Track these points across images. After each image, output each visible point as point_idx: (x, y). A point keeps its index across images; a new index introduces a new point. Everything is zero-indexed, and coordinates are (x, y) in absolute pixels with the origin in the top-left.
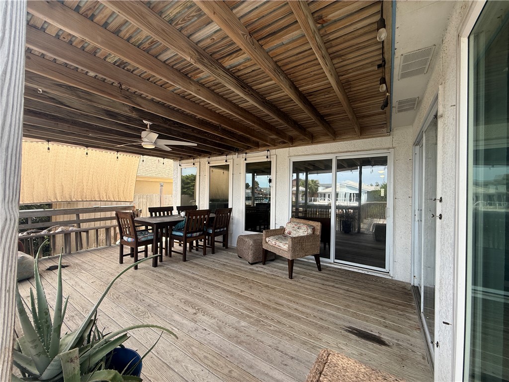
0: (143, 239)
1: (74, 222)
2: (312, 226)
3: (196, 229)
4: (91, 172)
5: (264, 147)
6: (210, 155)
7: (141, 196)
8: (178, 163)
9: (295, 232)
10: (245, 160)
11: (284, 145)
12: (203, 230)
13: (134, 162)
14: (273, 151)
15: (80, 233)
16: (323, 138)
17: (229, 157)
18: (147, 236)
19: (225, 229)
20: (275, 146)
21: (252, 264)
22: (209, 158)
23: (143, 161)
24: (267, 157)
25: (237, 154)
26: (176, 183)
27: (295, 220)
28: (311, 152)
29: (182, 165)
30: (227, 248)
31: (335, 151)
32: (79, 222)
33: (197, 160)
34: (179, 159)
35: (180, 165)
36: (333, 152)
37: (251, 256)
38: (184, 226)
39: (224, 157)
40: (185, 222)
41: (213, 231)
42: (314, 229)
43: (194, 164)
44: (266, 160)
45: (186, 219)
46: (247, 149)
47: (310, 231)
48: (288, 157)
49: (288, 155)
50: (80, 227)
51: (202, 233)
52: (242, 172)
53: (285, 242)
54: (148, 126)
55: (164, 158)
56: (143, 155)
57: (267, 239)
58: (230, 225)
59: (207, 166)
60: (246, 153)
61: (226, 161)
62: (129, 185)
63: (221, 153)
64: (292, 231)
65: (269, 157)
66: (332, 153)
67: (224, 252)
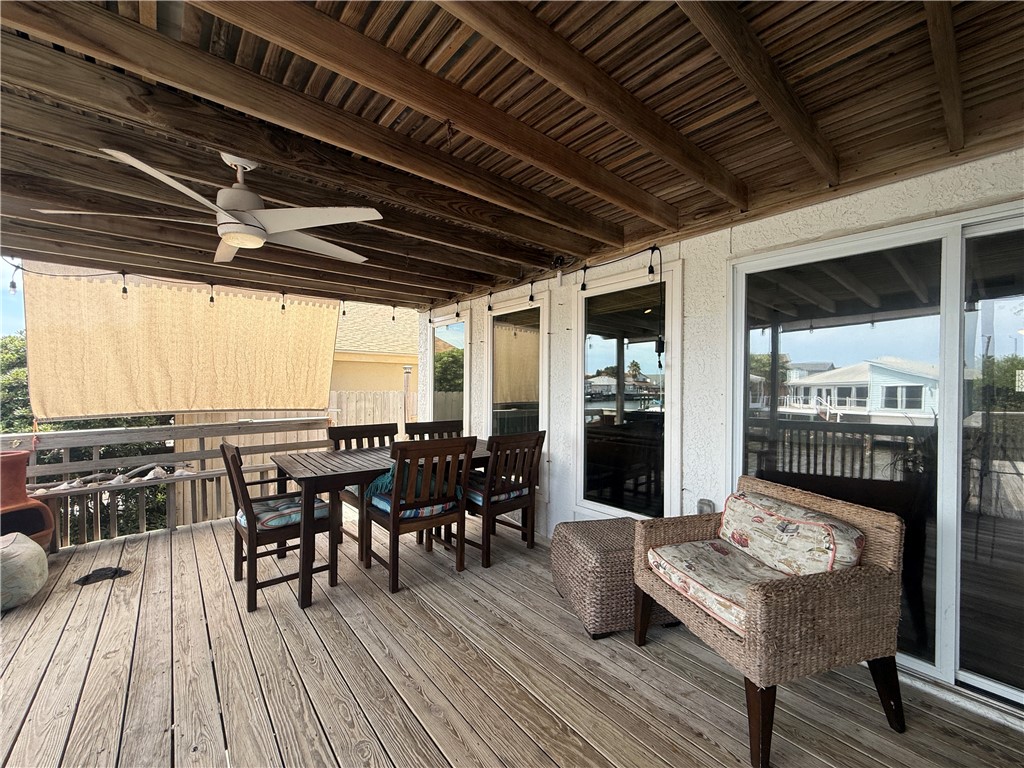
0: (274, 523)
1: (192, 456)
2: (854, 527)
3: (431, 495)
4: (231, 345)
5: (639, 238)
6: (493, 286)
7: (362, 395)
8: (426, 315)
9: (767, 541)
10: (584, 287)
11: (712, 219)
12: (454, 498)
13: (326, 318)
14: (671, 250)
15: (204, 482)
16: (888, 160)
17: (540, 285)
18: (289, 514)
19: (526, 491)
20: (678, 228)
21: (595, 637)
22: (491, 294)
23: (344, 313)
24: (651, 270)
25: (559, 274)
26: (424, 364)
27: (761, 486)
28: (828, 227)
29: (436, 320)
30: (532, 544)
31: (957, 202)
32: (201, 457)
33: (465, 304)
34: (429, 306)
35: (430, 321)
36: (946, 206)
37: (590, 609)
38: (390, 487)
39: (526, 289)
40: (393, 476)
41: (487, 499)
42: (862, 542)
43: (458, 315)
44: (646, 280)
45: (394, 468)
46: (588, 254)
47: (845, 552)
48: (730, 259)
49: (728, 255)
50: (203, 468)
51: (450, 505)
52: (573, 326)
53: (727, 592)
54: (239, 176)
55: (394, 306)
56: (344, 298)
57: (652, 557)
58: (544, 479)
59: (488, 317)
60: (585, 268)
61: (532, 299)
62: (319, 373)
63: (519, 278)
64: (755, 536)
65: (657, 269)
66: (938, 214)
67: (522, 562)
